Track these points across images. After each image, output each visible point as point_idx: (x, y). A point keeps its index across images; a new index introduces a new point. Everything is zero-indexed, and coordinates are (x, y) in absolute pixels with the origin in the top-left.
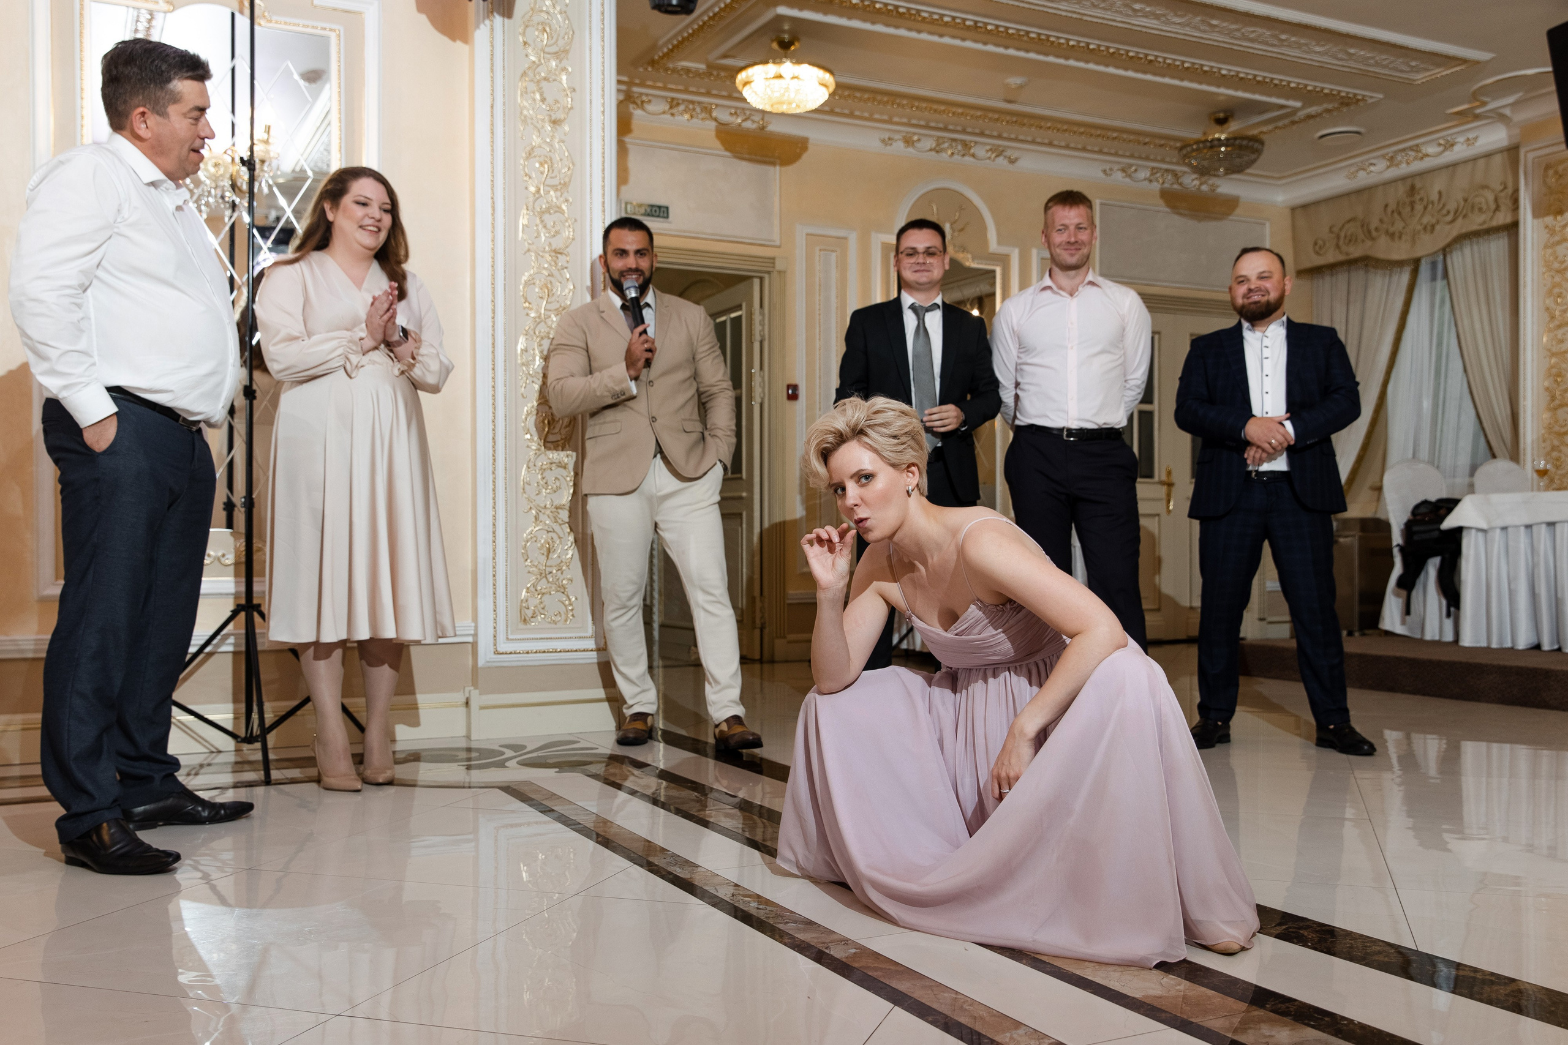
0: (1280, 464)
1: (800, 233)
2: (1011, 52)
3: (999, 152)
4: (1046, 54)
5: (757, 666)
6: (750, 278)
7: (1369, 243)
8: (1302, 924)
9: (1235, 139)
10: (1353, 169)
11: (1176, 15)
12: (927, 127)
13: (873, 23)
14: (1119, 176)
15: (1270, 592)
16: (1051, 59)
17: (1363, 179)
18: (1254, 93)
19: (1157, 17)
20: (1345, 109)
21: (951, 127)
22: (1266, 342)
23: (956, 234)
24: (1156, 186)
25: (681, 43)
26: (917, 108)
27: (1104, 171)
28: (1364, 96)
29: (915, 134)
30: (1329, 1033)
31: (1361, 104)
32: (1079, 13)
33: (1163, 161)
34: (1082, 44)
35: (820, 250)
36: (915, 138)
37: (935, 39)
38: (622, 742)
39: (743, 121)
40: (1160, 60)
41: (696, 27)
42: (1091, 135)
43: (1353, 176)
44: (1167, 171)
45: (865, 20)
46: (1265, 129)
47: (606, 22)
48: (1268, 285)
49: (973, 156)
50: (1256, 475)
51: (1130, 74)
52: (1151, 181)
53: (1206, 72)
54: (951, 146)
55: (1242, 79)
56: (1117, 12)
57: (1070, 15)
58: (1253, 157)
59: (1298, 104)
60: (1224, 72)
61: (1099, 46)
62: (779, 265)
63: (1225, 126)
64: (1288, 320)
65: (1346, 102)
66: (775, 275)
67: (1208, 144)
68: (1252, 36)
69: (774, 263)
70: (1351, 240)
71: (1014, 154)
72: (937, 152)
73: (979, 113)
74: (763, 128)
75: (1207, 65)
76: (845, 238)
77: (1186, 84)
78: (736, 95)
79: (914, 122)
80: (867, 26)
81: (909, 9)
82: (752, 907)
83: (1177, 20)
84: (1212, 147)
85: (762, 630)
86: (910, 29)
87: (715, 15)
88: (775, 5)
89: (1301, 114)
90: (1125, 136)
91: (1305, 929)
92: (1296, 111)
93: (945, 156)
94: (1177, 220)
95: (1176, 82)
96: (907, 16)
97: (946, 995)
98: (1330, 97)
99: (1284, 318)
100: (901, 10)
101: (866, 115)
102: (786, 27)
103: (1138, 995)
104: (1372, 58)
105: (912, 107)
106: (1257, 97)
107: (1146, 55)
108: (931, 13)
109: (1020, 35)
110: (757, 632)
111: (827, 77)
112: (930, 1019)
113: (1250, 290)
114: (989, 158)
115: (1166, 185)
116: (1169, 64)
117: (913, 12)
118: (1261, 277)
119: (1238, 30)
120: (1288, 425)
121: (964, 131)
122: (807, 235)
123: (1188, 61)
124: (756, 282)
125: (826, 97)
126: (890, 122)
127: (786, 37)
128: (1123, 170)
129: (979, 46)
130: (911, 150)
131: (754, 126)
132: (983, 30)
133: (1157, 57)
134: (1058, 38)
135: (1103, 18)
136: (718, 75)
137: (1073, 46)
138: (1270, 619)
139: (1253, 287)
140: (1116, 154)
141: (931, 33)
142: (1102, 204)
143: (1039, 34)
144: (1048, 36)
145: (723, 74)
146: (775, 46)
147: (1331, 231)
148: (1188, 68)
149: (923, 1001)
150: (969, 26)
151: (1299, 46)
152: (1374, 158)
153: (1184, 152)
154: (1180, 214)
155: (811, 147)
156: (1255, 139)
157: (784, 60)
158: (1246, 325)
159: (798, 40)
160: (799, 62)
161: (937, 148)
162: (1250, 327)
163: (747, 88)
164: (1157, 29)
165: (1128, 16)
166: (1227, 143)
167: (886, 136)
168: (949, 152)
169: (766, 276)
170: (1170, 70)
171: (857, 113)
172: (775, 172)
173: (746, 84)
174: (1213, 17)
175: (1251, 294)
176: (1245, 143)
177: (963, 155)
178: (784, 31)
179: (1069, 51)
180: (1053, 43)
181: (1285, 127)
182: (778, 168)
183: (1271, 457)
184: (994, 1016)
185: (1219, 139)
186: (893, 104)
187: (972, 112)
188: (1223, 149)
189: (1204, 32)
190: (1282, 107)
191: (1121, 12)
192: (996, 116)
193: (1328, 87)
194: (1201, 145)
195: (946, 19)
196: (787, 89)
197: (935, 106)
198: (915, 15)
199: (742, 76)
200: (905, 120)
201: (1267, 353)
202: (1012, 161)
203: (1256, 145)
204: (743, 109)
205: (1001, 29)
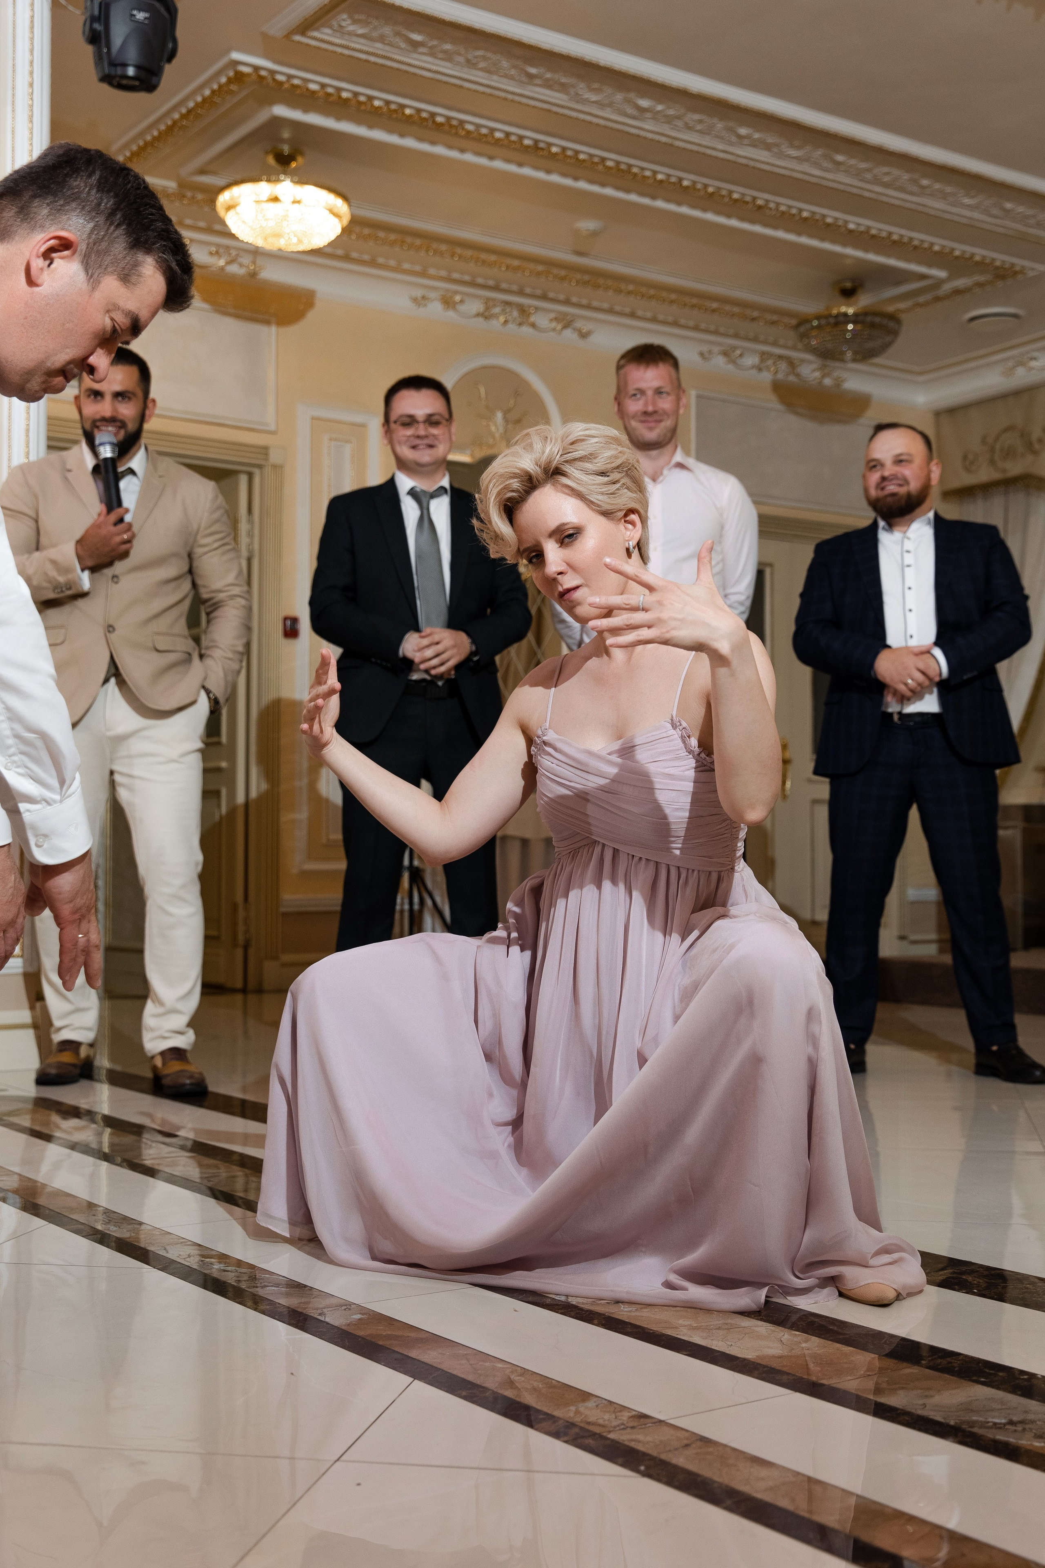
0: (930, 704)
1: (303, 415)
2: (582, 185)
3: (567, 323)
4: (628, 191)
5: (239, 997)
6: (235, 473)
7: (1030, 458)
8: (964, 1268)
9: (866, 314)
10: (1010, 364)
11: (792, 146)
12: (472, 284)
13: (402, 135)
14: (720, 361)
15: (913, 903)
16: (633, 197)
17: (1022, 377)
18: (889, 256)
19: (768, 147)
20: (1000, 284)
21: (504, 286)
22: (908, 545)
23: (510, 426)
24: (767, 377)
25: (142, 149)
26: (460, 257)
27: (702, 354)
28: (1023, 267)
29: (456, 292)
30: (1005, 1390)
31: (1020, 277)
32: (668, 136)
33: (775, 344)
34: (673, 180)
35: (330, 440)
36: (458, 298)
37: (483, 161)
38: (42, 1080)
39: (228, 263)
40: (772, 205)
41: (162, 127)
42: (685, 305)
43: (1009, 372)
44: (780, 357)
45: (390, 131)
46: (902, 305)
47: (36, 96)
48: (906, 472)
49: (533, 325)
50: (899, 719)
51: (734, 223)
52: (760, 370)
53: (828, 225)
54: (503, 311)
55: (873, 236)
56: (717, 137)
57: (657, 137)
58: (888, 338)
59: (942, 274)
60: (851, 226)
61: (694, 183)
62: (275, 457)
63: (853, 299)
64: (937, 517)
65: (1003, 274)
66: (268, 470)
67: (832, 321)
68: (886, 179)
69: (267, 454)
70: (1009, 453)
71: (585, 326)
72: (486, 318)
73: (540, 268)
74: (253, 275)
75: (831, 215)
76: (363, 426)
77: (804, 240)
78: (218, 227)
79: (455, 276)
80: (393, 139)
81: (449, 119)
82: (216, 1269)
83: (793, 153)
84: (836, 324)
85: (246, 948)
86: (450, 147)
87: (189, 111)
88: (272, 103)
89: (947, 287)
90: (728, 308)
91: (969, 1274)
92: (940, 283)
93: (496, 324)
94: (794, 422)
95: (791, 237)
96: (446, 128)
97: (487, 1364)
98: (982, 266)
99: (931, 515)
100: (439, 119)
101: (392, 263)
102: (286, 135)
103: (750, 1355)
104: (1033, 216)
105: (452, 256)
106: (893, 262)
107: (754, 198)
108: (478, 126)
109: (593, 163)
110: (239, 952)
111: (339, 204)
112: (464, 1393)
113: (884, 479)
114: (554, 330)
115: (780, 376)
116: (783, 213)
117: (454, 123)
118: (899, 461)
119: (869, 170)
120: (938, 653)
121: (521, 293)
122: (313, 418)
123: (808, 210)
124: (243, 480)
125: (338, 231)
126: (423, 274)
127: (286, 149)
128: (725, 354)
129: (541, 175)
130: (451, 313)
131: (242, 271)
132: (545, 153)
133: (767, 201)
134: (643, 169)
135: (699, 145)
136: (193, 197)
137: (661, 181)
138: (913, 937)
139: (886, 474)
140: (716, 332)
141: (478, 154)
142: (698, 397)
143: (618, 163)
144: (630, 166)
145: (200, 196)
146: (271, 160)
147: (984, 441)
148: (806, 219)
149: (454, 1373)
150: (528, 147)
151: (944, 196)
152: (1034, 350)
153: (802, 329)
154: (797, 414)
155: (318, 303)
156: (893, 317)
157: (282, 177)
158: (882, 523)
159: (301, 153)
160: (302, 181)
161: (487, 314)
162: (887, 527)
163: (231, 213)
164: (768, 164)
165: (731, 144)
166: (856, 319)
167: (419, 293)
168: (502, 319)
169: (257, 472)
170: (785, 220)
171: (381, 260)
172: (270, 334)
173: (229, 208)
174: (838, 151)
175: (885, 483)
176: (877, 320)
177: (520, 324)
178: (283, 141)
179: (656, 188)
180: (635, 175)
181: (926, 304)
182: (274, 329)
183: (917, 694)
184: (554, 1387)
185: (845, 315)
186: (427, 251)
187: (532, 266)
188: (850, 327)
189: (826, 170)
190: (923, 277)
191: (721, 138)
192: (563, 273)
193: (979, 253)
194: (823, 322)
195: (498, 135)
196: (285, 218)
197: (484, 256)
198: (456, 127)
199: (224, 198)
200: (443, 273)
201: (909, 559)
202: (584, 335)
203: (892, 324)
204: (228, 248)
205: (569, 153)
